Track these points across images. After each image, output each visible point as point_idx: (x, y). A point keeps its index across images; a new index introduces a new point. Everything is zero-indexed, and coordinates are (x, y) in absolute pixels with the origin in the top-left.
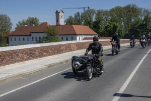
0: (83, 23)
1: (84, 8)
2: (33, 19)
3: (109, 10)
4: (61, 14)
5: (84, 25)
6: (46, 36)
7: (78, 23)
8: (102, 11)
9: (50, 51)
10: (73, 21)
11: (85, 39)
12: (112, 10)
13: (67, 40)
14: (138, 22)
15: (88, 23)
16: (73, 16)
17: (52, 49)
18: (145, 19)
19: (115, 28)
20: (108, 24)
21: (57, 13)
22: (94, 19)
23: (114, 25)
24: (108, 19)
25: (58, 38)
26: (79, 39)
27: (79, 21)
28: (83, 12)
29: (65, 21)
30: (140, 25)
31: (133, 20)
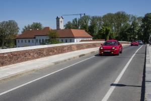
0: (79, 27)
1: (81, 15)
2: (37, 24)
3: (102, 17)
4: (61, 20)
5: (81, 29)
6: (48, 38)
7: (76, 27)
8: (96, 18)
9: (55, 51)
10: (72, 26)
11: (81, 41)
12: (105, 17)
13: (66, 42)
14: (126, 27)
15: (84, 27)
16: (72, 22)
17: (56, 49)
18: (133, 24)
19: (107, 31)
20: (101, 28)
21: (58, 19)
22: (89, 24)
23: (106, 29)
24: (101, 24)
25: (58, 40)
26: (77, 41)
27: (76, 26)
28: (80, 18)
29: (64, 26)
30: (129, 29)
31: (122, 25)
